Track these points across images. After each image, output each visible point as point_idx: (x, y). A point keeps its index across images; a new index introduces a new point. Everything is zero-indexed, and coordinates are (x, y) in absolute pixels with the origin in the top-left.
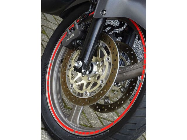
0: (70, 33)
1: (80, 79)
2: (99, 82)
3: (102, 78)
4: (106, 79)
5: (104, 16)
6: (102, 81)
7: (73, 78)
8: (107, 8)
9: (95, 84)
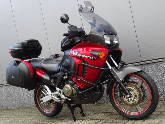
0: (117, 94)
1: (131, 100)
2: (137, 94)
3: (136, 92)
4: (137, 92)
5: (122, 80)
6: (137, 93)
7: (129, 101)
8: (120, 78)
9: (136, 96)
